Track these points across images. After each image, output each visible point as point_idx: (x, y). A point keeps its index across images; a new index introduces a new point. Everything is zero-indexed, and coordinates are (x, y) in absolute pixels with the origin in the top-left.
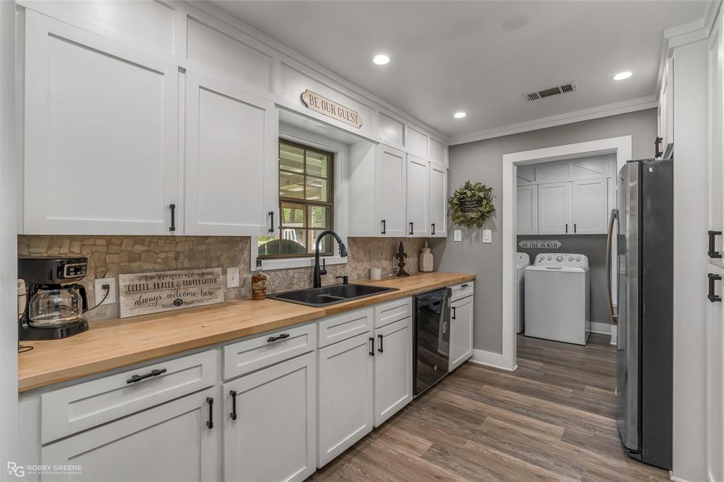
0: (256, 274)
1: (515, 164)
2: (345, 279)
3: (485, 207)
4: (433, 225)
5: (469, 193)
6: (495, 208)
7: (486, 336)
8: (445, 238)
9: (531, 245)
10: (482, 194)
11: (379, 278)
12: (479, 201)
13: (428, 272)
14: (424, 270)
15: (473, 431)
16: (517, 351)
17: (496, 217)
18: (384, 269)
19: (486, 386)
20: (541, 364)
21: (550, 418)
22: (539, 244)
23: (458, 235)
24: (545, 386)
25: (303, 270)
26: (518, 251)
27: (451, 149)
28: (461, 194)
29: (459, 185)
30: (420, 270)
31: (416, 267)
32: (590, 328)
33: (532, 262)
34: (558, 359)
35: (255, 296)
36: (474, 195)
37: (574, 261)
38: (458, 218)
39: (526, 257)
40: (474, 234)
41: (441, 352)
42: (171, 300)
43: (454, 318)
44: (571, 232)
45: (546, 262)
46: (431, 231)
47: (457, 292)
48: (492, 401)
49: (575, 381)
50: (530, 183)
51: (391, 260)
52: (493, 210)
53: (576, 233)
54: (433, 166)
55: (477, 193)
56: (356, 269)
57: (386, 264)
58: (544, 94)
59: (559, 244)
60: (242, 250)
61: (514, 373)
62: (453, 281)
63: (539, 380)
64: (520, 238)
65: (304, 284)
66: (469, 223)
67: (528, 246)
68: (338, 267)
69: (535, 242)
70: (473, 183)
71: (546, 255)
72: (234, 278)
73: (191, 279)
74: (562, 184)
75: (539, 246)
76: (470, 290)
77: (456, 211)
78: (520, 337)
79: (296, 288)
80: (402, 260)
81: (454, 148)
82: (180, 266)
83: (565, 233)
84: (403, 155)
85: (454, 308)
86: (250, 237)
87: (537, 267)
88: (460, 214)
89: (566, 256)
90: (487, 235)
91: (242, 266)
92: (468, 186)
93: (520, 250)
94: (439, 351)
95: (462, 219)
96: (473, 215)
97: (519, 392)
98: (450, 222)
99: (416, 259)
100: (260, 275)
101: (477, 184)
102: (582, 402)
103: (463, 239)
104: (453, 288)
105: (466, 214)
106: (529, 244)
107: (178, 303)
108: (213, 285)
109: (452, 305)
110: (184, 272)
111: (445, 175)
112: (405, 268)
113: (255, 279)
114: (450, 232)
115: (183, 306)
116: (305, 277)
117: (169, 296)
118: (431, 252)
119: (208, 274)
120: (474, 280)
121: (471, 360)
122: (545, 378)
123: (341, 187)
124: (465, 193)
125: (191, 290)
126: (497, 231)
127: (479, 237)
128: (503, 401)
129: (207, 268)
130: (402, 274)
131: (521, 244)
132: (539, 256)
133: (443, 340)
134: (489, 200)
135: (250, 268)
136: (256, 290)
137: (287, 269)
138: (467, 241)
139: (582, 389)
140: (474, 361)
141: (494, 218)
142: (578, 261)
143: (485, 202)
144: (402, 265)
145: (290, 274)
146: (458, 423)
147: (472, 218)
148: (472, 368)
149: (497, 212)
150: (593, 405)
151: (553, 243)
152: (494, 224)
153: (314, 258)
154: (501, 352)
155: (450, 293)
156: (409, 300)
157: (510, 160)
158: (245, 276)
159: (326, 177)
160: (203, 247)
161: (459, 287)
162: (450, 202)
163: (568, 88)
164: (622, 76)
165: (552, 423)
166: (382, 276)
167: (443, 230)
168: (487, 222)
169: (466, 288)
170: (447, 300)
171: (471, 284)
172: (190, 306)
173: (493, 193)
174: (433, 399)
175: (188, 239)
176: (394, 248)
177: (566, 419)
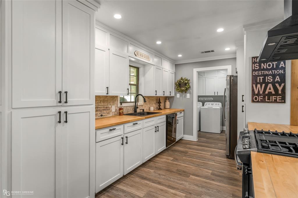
0: (120, 108)
1: (197, 72)
2: (143, 110)
3: (188, 86)
4: (170, 92)
5: (182, 81)
6: (191, 86)
7: (188, 130)
8: (174, 97)
9: (203, 99)
10: (186, 82)
11: (153, 110)
12: (186, 84)
13: (168, 108)
14: (167, 108)
15: (185, 155)
16: (198, 136)
17: (191, 89)
18: (154, 107)
19: (188, 145)
20: (206, 139)
21: (207, 151)
22: (206, 99)
23: (178, 95)
24: (206, 144)
25: (131, 107)
26: (198, 101)
27: (176, 65)
28: (180, 81)
29: (179, 78)
30: (165, 108)
31: (164, 107)
32: (223, 129)
33: (203, 105)
34: (211, 137)
35: (120, 114)
36: (184, 82)
37: (217, 105)
38: (178, 90)
39: (201, 104)
40: (184, 95)
41: (173, 137)
42: (100, 115)
43: (178, 123)
44: (216, 95)
45: (208, 105)
46: (170, 94)
47: (179, 115)
48: (190, 148)
49: (215, 143)
50: (203, 77)
51: (156, 104)
52: (190, 87)
53: (218, 95)
54: (170, 72)
55: (185, 81)
56: (145, 107)
57: (154, 105)
58: (206, 52)
59: (212, 99)
60: (116, 100)
61: (197, 142)
62: (178, 111)
63: (204, 143)
64: (199, 97)
65: (132, 111)
66: (182, 91)
67: (202, 100)
68: (141, 106)
69: (204, 98)
70: (183, 78)
71: (208, 103)
72: (114, 109)
73: (104, 108)
74: (213, 78)
75: (206, 100)
76: (182, 114)
77: (178, 87)
78: (199, 132)
79: (129, 113)
80: (160, 104)
81: (177, 65)
82: (101, 105)
83: (214, 95)
84: (161, 69)
85: (178, 120)
86: (118, 96)
87: (205, 107)
88: (179, 88)
89: (215, 103)
90: (188, 96)
91: (116, 105)
92: (182, 79)
93: (199, 101)
94: (173, 136)
95: (180, 90)
96: (183, 89)
97: (198, 146)
98: (176, 91)
99: (164, 104)
100: (121, 108)
101: (185, 78)
102: (217, 148)
103: (180, 96)
104: (178, 113)
105: (181, 88)
106: (202, 99)
107: (102, 116)
108: (109, 111)
109: (177, 119)
110: (102, 107)
111: (174, 75)
112: (161, 107)
113: (120, 109)
114: (175, 94)
115: (103, 117)
116: (132, 109)
117: (99, 114)
118: (169, 102)
119: (108, 107)
120: (184, 111)
121: (182, 139)
122: (207, 142)
123: (141, 79)
124: (181, 81)
125: (104, 112)
126: (192, 94)
127: (185, 96)
128: (193, 148)
129: (107, 105)
130: (160, 109)
131: (199, 99)
132: (206, 103)
133: (174, 132)
134: (189, 84)
135: (117, 106)
136: (120, 112)
137: (127, 106)
138: (181, 98)
139: (217, 145)
140: (184, 139)
141: (190, 90)
142: (218, 105)
143: (187, 84)
144: (160, 106)
145: (128, 108)
146: (181, 154)
147: (183, 90)
148: (183, 141)
149: (192, 88)
150: (220, 148)
151: (210, 98)
152: (190, 92)
153: (135, 103)
154: (192, 135)
155: (176, 115)
156: (165, 116)
157: (195, 70)
158: (116, 108)
159: (136, 75)
160: (106, 99)
161: (179, 113)
162: (176, 84)
163: (213, 51)
164: (227, 49)
165: (208, 152)
166: (154, 109)
167: (173, 94)
168: (188, 91)
169: (181, 114)
170: (176, 117)
171: (183, 112)
172: (105, 117)
173: (190, 81)
174: (172, 149)
175: (103, 97)
176: (157, 100)
177: (212, 151)
